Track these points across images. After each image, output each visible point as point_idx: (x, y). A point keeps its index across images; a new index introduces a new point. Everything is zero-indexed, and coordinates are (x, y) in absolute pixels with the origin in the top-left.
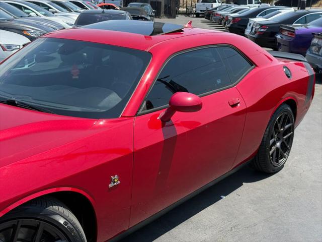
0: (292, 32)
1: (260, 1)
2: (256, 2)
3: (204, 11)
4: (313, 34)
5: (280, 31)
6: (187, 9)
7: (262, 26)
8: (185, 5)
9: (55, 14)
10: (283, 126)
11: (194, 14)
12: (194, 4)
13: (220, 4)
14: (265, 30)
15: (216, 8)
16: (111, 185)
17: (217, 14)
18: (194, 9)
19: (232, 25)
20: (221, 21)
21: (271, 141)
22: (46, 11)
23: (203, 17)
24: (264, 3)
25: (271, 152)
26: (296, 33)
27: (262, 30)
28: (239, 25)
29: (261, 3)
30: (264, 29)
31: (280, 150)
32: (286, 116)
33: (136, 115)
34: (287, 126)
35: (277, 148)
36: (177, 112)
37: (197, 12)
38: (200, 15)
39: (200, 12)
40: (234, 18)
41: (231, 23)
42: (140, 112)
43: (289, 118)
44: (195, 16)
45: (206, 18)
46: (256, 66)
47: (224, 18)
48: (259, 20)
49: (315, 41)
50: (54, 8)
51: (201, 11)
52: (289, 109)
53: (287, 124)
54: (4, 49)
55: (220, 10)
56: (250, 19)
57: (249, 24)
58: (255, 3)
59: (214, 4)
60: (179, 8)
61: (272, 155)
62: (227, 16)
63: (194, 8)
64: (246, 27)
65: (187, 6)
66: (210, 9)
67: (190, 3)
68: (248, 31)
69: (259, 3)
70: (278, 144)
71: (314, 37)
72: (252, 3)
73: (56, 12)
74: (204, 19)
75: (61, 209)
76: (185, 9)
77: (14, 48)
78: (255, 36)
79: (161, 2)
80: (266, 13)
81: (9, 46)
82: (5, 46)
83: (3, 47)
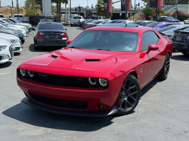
3: (76, 23)
11: (70, 25)
15: (84, 22)
17: (87, 24)
29: (105, 19)
33: (141, 51)
34: (168, 62)
37: (72, 23)
39: (73, 24)
44: (70, 26)
45: (79, 27)
46: (160, 38)
51: (74, 23)
59: (80, 19)
69: (104, 19)
70: (166, 68)
72: (101, 19)
74: (78, 27)
75: (133, 76)
77: (16, 41)
79: (52, 19)
81: (14, 41)
82: (12, 41)
83: (11, 41)
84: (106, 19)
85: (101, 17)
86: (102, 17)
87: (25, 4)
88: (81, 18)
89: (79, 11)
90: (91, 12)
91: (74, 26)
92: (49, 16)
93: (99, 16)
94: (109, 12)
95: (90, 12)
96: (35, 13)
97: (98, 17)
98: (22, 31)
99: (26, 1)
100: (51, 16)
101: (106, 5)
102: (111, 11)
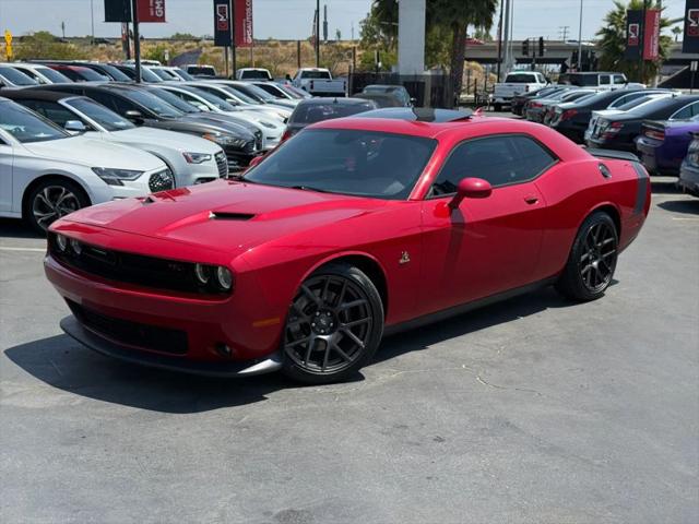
0: (661, 131)
1: (625, 79)
2: (617, 80)
3: (510, 99)
4: (691, 133)
5: (642, 131)
6: (476, 95)
7: (612, 123)
8: (472, 88)
9: (237, 107)
10: (600, 240)
11: (491, 104)
12: (490, 85)
13: (543, 85)
14: (618, 130)
15: (534, 94)
16: (402, 261)
17: (535, 104)
18: (491, 96)
19: (560, 123)
20: (543, 117)
21: (583, 257)
22: (222, 101)
23: (509, 110)
24: (633, 81)
25: (583, 272)
26: (667, 134)
27: (612, 130)
28: (574, 123)
29: (627, 83)
30: (615, 127)
31: (598, 273)
32: (604, 227)
33: (423, 199)
34: (606, 241)
35: (593, 268)
36: (466, 199)
37: (497, 100)
38: (504, 107)
39: (502, 101)
40: (565, 111)
41: (559, 120)
42: (428, 196)
43: (608, 231)
44: (492, 108)
46: (561, 160)
47: (547, 111)
48: (611, 112)
49: (694, 145)
50: (235, 97)
51: (505, 99)
52: (608, 218)
53: (606, 238)
54: (188, 160)
55: (543, 96)
56: (594, 112)
57: (591, 121)
58: (616, 83)
59: (530, 84)
60: (459, 94)
61: (585, 275)
62: (554, 108)
63: (489, 93)
64: (586, 126)
65: (476, 90)
66: (523, 94)
67: (483, 83)
68: (589, 134)
69: (622, 82)
70: (595, 264)
71: (692, 139)
72: (608, 83)
73: (238, 104)
75: (357, 270)
76: (472, 96)
77: (202, 158)
78: (600, 141)
79: (424, 83)
80: (625, 101)
81: (196, 157)
82: (190, 156)
83: (186, 157)
84: (630, 84)
85: (608, 78)
86: (612, 77)
87: (361, 30)
88: (534, 81)
89: (537, 53)
90: (593, 57)
91: (505, 111)
92: (413, 73)
93: (600, 75)
94: (646, 58)
95: (589, 56)
96: (380, 64)
97: (596, 76)
98: (275, 127)
99: (365, 21)
100: (418, 73)
101: (634, 30)
102: (655, 53)
